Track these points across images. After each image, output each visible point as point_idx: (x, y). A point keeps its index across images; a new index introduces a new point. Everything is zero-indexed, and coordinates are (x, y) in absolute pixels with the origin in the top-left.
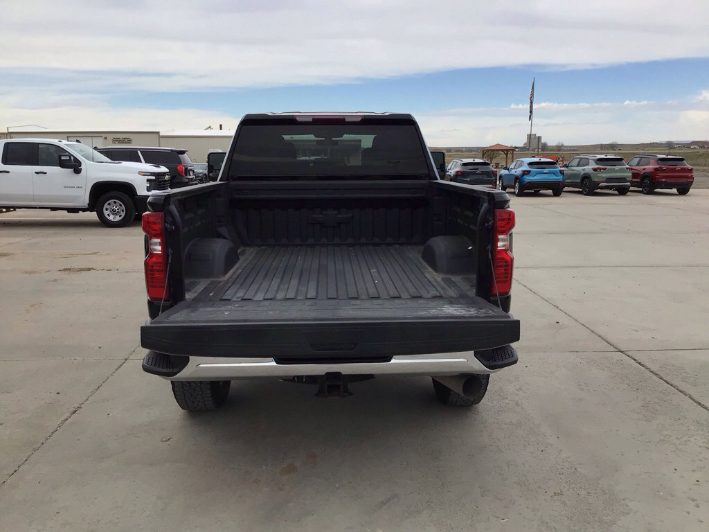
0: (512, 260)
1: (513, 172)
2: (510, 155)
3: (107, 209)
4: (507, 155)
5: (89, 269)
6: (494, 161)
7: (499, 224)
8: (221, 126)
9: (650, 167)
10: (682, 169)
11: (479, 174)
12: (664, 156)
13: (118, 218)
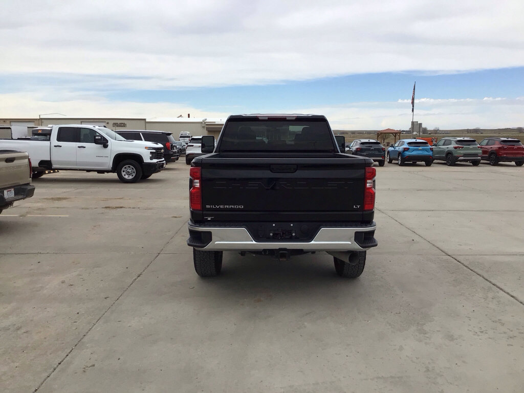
0: (375, 193)
1: (397, 149)
2: (397, 137)
3: (124, 171)
4: (395, 136)
5: (121, 207)
6: (386, 141)
7: (368, 175)
8: (189, 115)
9: (496, 146)
10: (518, 148)
11: (372, 150)
12: (506, 139)
13: (131, 177)
